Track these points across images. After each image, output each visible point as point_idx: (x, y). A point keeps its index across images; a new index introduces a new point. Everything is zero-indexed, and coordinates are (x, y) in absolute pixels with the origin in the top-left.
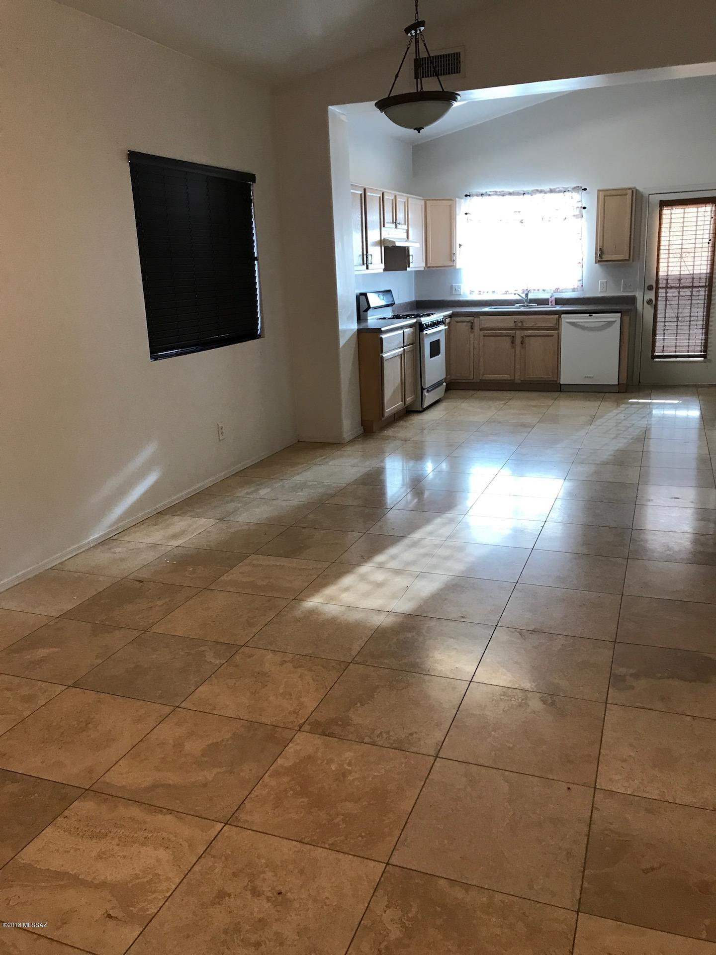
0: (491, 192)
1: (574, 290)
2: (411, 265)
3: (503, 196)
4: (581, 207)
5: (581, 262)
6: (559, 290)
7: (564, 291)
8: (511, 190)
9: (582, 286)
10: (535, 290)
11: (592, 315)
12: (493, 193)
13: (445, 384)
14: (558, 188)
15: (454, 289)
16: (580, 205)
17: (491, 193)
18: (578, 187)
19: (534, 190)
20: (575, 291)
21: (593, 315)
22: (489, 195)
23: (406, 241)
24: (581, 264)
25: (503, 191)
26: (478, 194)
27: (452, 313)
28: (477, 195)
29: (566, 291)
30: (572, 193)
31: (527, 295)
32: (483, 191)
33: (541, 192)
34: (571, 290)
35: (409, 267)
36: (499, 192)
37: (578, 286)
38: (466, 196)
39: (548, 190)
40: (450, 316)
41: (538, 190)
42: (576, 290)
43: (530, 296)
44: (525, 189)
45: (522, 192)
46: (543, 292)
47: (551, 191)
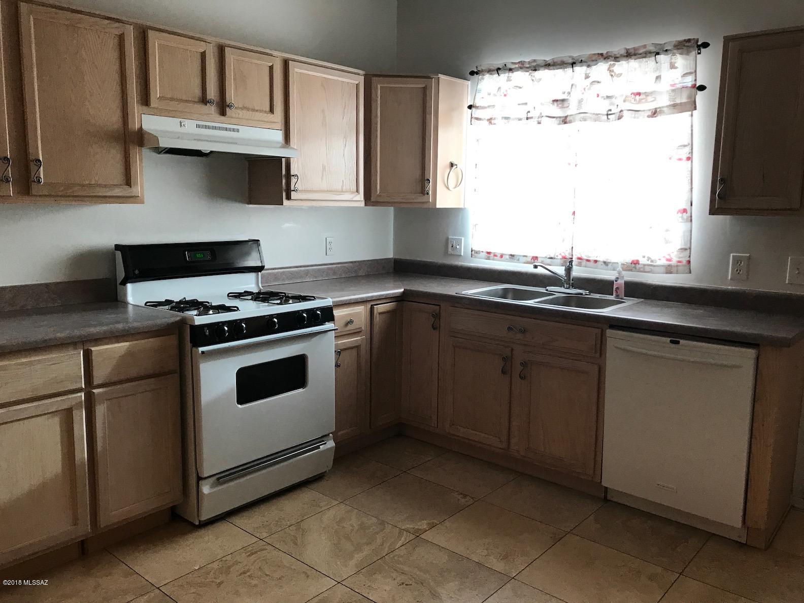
0: (513, 63)
1: (669, 270)
2: (294, 195)
3: (535, 70)
4: (694, 86)
5: (688, 208)
6: (638, 266)
7: (647, 268)
8: (548, 58)
9: (689, 262)
10: (588, 261)
11: (678, 343)
12: (517, 66)
13: (331, 444)
14: (645, 46)
15: (450, 246)
16: (689, 81)
17: (513, 66)
18: (689, 40)
19: (595, 54)
20: (671, 273)
21: (682, 341)
22: (511, 70)
23: (283, 147)
24: (689, 214)
25: (535, 61)
26: (492, 68)
27: (404, 292)
28: (490, 71)
29: (650, 268)
30: (674, 54)
31: (569, 270)
32: (499, 63)
33: (605, 57)
34: (663, 269)
35: (289, 198)
36: (529, 63)
37: (679, 262)
38: (472, 73)
39: (623, 52)
40: (398, 299)
41: (602, 54)
42: (674, 269)
43: (577, 272)
44: (576, 54)
45: (571, 61)
46: (604, 266)
47: (629, 55)
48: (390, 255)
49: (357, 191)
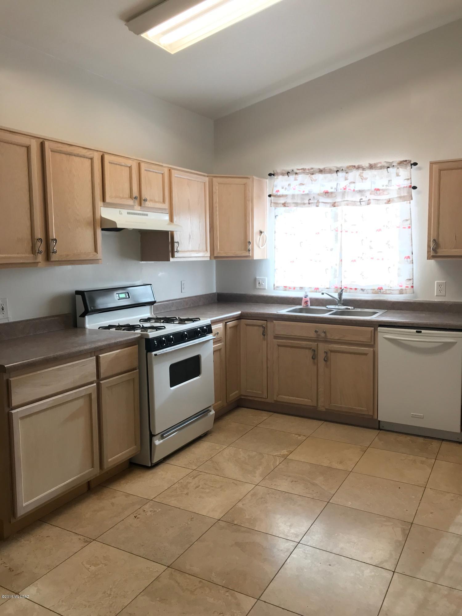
0: (298, 169)
1: (401, 292)
2: (176, 255)
3: (313, 174)
4: (410, 186)
5: (410, 255)
6: (382, 291)
7: (388, 292)
8: (322, 167)
9: (412, 287)
10: (351, 289)
11: (421, 332)
12: (300, 171)
13: (213, 412)
14: (380, 163)
15: (257, 283)
16: (407, 183)
17: (298, 171)
18: (406, 161)
19: (350, 166)
20: (402, 294)
21: (423, 331)
22: (296, 173)
23: (169, 224)
24: (411, 259)
25: (312, 169)
26: (284, 172)
27: (241, 314)
28: (283, 174)
29: (390, 291)
30: (398, 168)
31: (340, 295)
32: (289, 169)
33: (358, 168)
34: (398, 292)
35: (173, 256)
36: (308, 170)
37: (407, 287)
38: (270, 175)
39: (367, 165)
40: (239, 318)
41: (355, 166)
42: (404, 291)
43: (345, 296)
44: (339, 165)
45: (336, 169)
46: (361, 291)
47: (371, 167)
48: (214, 291)
49: (206, 250)
